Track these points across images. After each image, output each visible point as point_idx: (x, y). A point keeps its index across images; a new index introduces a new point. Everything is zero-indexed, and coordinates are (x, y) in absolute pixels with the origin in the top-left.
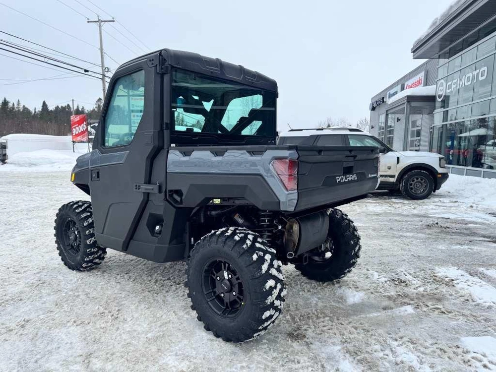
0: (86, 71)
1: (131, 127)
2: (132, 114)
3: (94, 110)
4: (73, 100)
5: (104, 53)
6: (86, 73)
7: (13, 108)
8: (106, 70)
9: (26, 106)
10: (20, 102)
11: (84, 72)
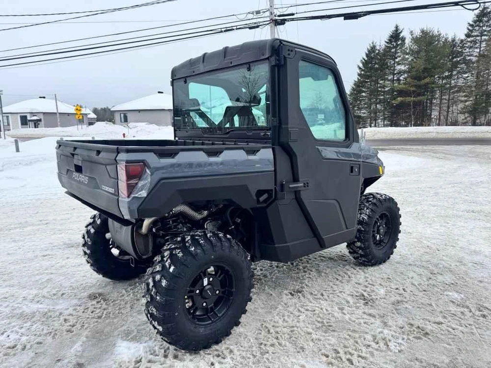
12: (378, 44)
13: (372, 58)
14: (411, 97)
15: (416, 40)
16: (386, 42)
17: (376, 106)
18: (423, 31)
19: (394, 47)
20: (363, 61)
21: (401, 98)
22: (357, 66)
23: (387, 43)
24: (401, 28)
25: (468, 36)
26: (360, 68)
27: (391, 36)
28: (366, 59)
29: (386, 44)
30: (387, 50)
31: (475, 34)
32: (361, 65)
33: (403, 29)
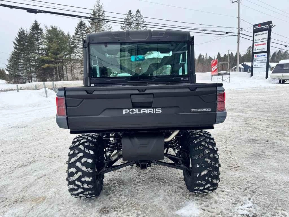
0: (227, 33)
1: (253, 63)
2: (255, 55)
3: (247, 54)
4: (229, 50)
5: (240, 19)
6: (227, 34)
7: (203, 58)
8: (241, 30)
9: (210, 56)
10: (207, 54)
11: (225, 34)
12: (25, 30)
13: (23, 38)
14: (53, 64)
15: (49, 31)
16: (30, 30)
17: (30, 69)
18: (52, 27)
19: (36, 34)
20: (17, 39)
21: (48, 65)
22: (13, 42)
23: (32, 30)
24: (38, 22)
25: (76, 34)
26: (15, 44)
27: (33, 27)
28: (19, 38)
29: (30, 31)
30: (32, 35)
31: (79, 34)
32: (16, 42)
33: (40, 24)
